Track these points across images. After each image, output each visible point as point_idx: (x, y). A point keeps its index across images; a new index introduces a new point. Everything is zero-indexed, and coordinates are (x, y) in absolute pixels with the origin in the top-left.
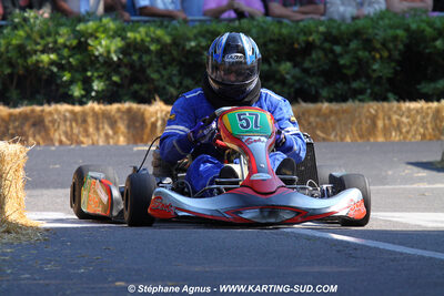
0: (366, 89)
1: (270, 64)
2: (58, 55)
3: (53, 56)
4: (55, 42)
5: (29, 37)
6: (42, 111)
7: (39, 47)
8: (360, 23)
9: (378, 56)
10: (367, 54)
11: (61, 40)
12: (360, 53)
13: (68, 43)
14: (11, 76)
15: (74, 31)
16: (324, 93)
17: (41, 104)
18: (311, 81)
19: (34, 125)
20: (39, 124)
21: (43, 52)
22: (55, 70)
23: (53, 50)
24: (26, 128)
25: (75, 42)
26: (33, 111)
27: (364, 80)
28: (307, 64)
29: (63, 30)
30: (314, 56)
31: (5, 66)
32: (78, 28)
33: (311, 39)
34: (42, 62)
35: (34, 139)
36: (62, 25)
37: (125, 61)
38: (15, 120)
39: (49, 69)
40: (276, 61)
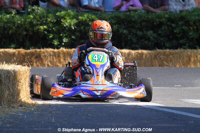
0: (186, 43)
1: (143, 32)
2: (47, 26)
3: (45, 27)
4: (46, 20)
5: (35, 18)
6: (40, 51)
7: (39, 23)
8: (184, 14)
9: (192, 28)
10: (187, 28)
11: (49, 20)
12: (184, 27)
13: (52, 21)
14: (26, 35)
15: (55, 15)
16: (167, 45)
17: (40, 49)
18: (161, 39)
19: (36, 57)
20: (38, 57)
21: (41, 25)
22: (46, 33)
23: (45, 24)
24: (33, 59)
25: (55, 21)
26: (36, 51)
27: (185, 39)
28: (160, 32)
29: (50, 15)
30: (163, 28)
31: (24, 31)
32: (57, 14)
33: (161, 21)
34: (40, 29)
35: (36, 63)
36: (49, 13)
37: (78, 29)
38: (28, 55)
39: (43, 32)
40: (146, 30)
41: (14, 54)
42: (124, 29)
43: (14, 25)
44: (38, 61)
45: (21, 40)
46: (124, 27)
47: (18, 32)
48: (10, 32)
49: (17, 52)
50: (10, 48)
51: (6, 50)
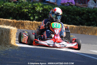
0: (95, 24)
1: (74, 16)
2: (28, 10)
3: (27, 10)
4: (28, 7)
5: (22, 5)
6: (24, 22)
7: (24, 8)
8: (95, 9)
10: (96, 16)
11: (29, 7)
12: (94, 16)
13: (31, 7)
14: (18, 13)
15: (32, 5)
16: (86, 24)
17: (24, 20)
18: (83, 21)
19: (22, 25)
20: (23, 24)
21: (25, 9)
22: (27, 13)
23: (27, 9)
24: (20, 25)
25: (32, 7)
26: (22, 22)
27: (95, 22)
28: (83, 17)
29: (30, 5)
30: (84, 15)
31: (17, 11)
33: (84, 12)
34: (25, 11)
35: (21, 27)
36: (30, 3)
37: (43, 12)
38: (18, 23)
39: (26, 13)
40: (76, 16)
41: (11, 22)
42: (65, 14)
43: (12, 8)
44: (22, 26)
45: (15, 16)
46: (65, 13)
47: (14, 12)
48: (10, 11)
49: (12, 21)
50: (10, 19)
51: (7, 20)
